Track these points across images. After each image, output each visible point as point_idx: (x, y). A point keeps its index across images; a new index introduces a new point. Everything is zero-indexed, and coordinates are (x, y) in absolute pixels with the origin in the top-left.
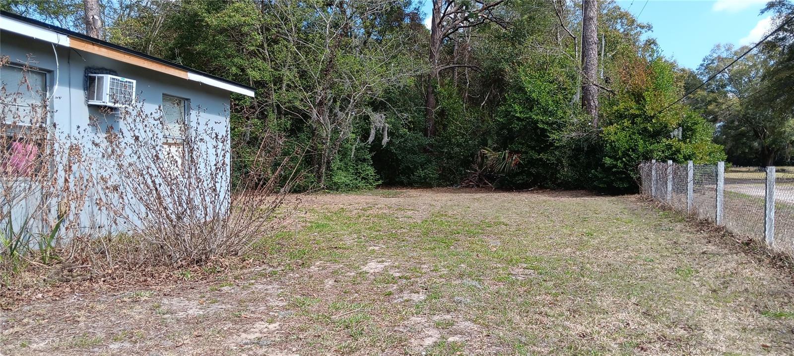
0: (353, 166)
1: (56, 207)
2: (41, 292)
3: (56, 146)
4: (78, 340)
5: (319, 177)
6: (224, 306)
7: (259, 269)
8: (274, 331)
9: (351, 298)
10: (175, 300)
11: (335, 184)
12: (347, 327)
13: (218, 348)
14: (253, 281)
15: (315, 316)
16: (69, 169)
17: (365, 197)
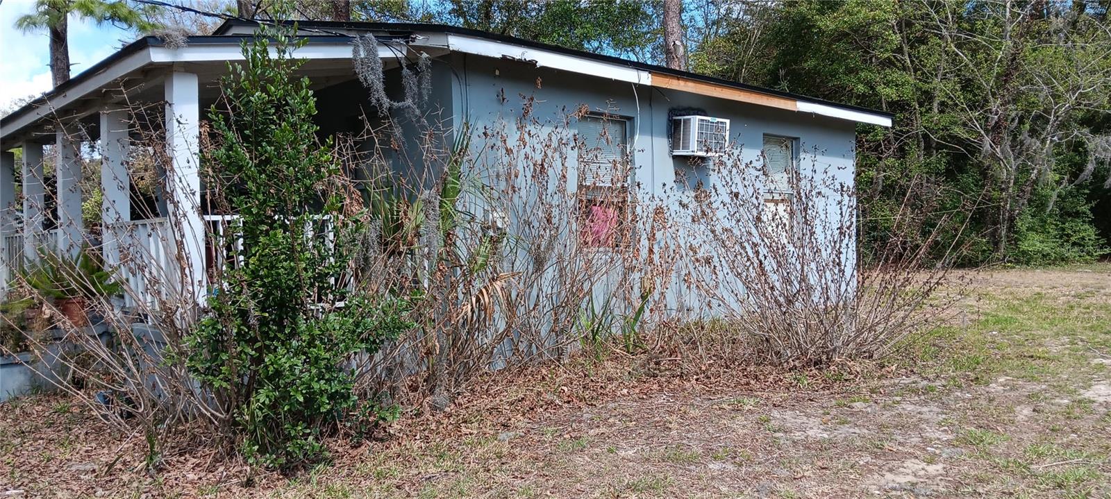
0: (1056, 225)
1: (639, 284)
2: (627, 387)
3: (639, 210)
4: (671, 453)
5: (996, 244)
6: (857, 430)
7: (907, 381)
8: (936, 476)
9: (1065, 440)
10: (789, 414)
11: (1024, 253)
12: (1060, 486)
13: (853, 490)
14: (898, 398)
15: (1002, 462)
16: (652, 237)
17: (1079, 274)
